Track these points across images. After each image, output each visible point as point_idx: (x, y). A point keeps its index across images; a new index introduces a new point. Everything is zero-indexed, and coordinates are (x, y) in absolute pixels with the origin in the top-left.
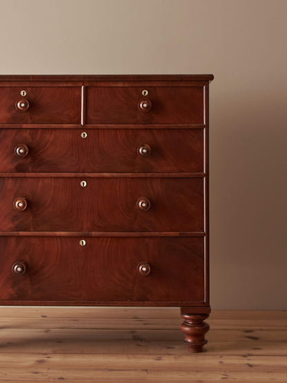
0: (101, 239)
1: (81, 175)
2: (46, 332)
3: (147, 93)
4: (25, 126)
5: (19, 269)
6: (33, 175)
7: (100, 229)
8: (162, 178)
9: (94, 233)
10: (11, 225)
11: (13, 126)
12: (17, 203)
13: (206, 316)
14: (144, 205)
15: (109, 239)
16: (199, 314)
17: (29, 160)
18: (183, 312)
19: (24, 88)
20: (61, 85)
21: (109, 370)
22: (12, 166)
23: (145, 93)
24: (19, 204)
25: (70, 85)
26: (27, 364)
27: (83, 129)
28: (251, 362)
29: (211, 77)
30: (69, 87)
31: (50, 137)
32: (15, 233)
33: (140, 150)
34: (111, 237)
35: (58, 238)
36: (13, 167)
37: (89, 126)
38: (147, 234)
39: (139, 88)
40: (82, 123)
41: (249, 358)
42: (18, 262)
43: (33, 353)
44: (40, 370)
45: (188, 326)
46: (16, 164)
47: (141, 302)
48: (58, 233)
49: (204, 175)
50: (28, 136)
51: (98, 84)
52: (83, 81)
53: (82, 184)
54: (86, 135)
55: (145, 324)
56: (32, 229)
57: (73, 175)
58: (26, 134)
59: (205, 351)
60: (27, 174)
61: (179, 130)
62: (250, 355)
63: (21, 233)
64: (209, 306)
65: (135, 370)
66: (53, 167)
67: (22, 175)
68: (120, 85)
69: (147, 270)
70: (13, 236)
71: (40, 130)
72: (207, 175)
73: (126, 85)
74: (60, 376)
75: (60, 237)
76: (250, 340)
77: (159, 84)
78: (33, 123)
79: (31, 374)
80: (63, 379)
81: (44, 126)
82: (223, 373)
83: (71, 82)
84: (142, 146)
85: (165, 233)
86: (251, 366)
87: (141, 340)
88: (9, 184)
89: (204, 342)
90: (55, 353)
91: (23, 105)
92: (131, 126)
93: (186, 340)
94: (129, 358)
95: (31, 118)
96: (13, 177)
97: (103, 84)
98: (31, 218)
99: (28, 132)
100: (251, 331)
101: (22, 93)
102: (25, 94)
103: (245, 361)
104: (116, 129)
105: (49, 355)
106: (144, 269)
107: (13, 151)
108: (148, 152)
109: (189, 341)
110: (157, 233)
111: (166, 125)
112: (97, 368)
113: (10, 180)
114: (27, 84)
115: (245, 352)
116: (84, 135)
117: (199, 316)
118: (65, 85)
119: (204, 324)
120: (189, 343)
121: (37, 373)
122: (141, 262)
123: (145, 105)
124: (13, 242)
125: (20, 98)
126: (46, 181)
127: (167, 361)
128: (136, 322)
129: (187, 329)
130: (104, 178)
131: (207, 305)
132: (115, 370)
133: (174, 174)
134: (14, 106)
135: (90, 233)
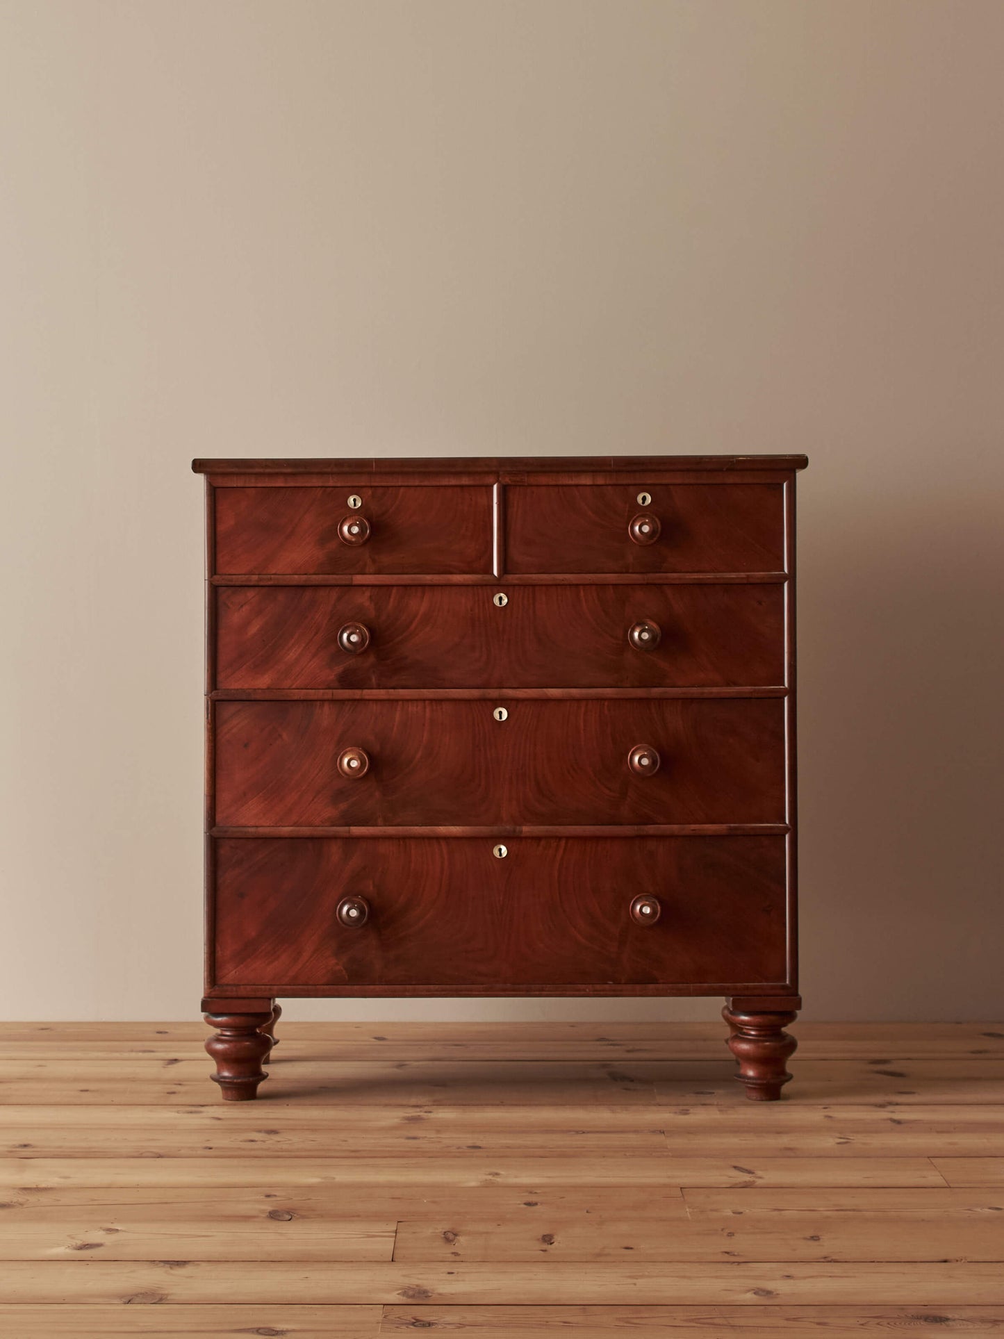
0: (543, 842)
1: (493, 693)
2: (400, 1066)
3: (649, 500)
4: (359, 579)
5: (354, 913)
6: (381, 693)
7: (540, 819)
8: (689, 701)
9: (526, 829)
10: (329, 812)
11: (332, 579)
12: (346, 760)
13: (789, 1016)
14: (645, 762)
15: (563, 842)
16: (771, 1013)
17: (372, 659)
18: (737, 1008)
19: (356, 490)
20: (445, 482)
21: (577, 1132)
22: (331, 675)
23: (644, 499)
24: (350, 762)
25: (465, 481)
26: (383, 1123)
27: (499, 585)
28: (896, 1116)
29: (801, 462)
30: (462, 487)
31: (419, 605)
32: (342, 830)
33: (636, 634)
34: (568, 838)
35: (443, 843)
36: (332, 677)
37: (512, 578)
38: (650, 829)
39: (631, 489)
40: (495, 572)
41: (891, 1108)
42: (349, 896)
43: (386, 1105)
44: (420, 1134)
45: (749, 1041)
46: (339, 669)
47: (638, 987)
48: (443, 830)
49: (785, 692)
50: (367, 604)
51: (533, 480)
52: (497, 474)
53: (496, 716)
54: (505, 601)
55: (628, 1051)
56: (380, 821)
57: (476, 693)
58: (363, 599)
59: (787, 1098)
60: (367, 693)
61: (728, 586)
62: (890, 1104)
63: (356, 830)
64: (797, 994)
65: (636, 1132)
66: (429, 676)
67: (357, 694)
68: (586, 480)
69: (654, 912)
70: (334, 838)
71: (394, 590)
72: (792, 692)
73: (600, 481)
74: (470, 1143)
75: (447, 838)
76: (889, 1077)
77: (678, 479)
78: (379, 572)
79: (403, 1140)
80: (480, 1147)
81: (406, 579)
82: (838, 1135)
83: (469, 474)
84: (638, 624)
85: (693, 826)
86: (899, 1122)
87: (632, 1081)
88: (325, 716)
89: (783, 1077)
90: (439, 1104)
91: (355, 530)
92: (611, 578)
93: (742, 1071)
94: (613, 1112)
95: (374, 561)
96: (332, 701)
97: (544, 480)
98: (377, 794)
99: (368, 594)
100: (884, 1061)
101: (351, 501)
102: (359, 504)
103: (883, 1114)
104: (577, 585)
105: (426, 1108)
106: (647, 910)
107: (335, 639)
108: (653, 639)
109: (751, 1073)
110: (676, 827)
111: (695, 576)
112: (548, 1129)
113: (326, 707)
114: (363, 481)
115: (879, 1099)
116: (501, 599)
117: (772, 1018)
118: (453, 482)
119: (782, 1037)
120: (750, 1078)
121: (414, 1138)
122: (641, 893)
123: (646, 529)
124: (335, 851)
125: (348, 514)
126: (412, 708)
127: (700, 1116)
128: (605, 1047)
129: (745, 1047)
130: (547, 700)
131: (792, 992)
132: (588, 1132)
133: (715, 690)
134: (334, 532)
135: (518, 828)
